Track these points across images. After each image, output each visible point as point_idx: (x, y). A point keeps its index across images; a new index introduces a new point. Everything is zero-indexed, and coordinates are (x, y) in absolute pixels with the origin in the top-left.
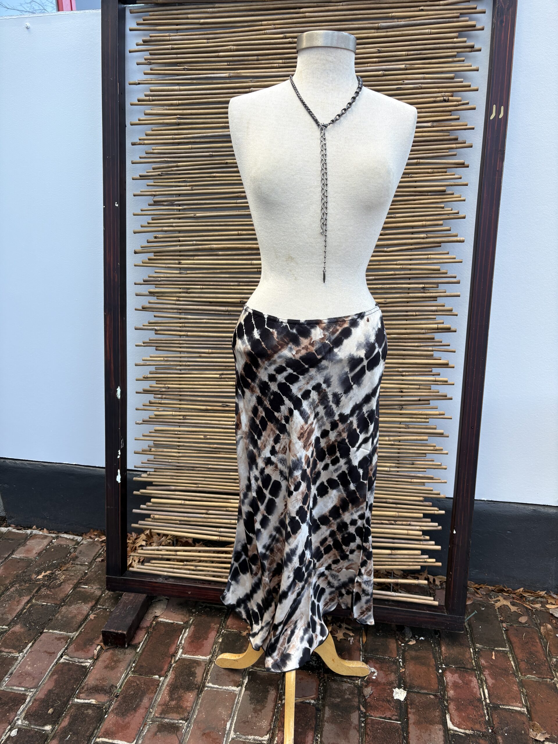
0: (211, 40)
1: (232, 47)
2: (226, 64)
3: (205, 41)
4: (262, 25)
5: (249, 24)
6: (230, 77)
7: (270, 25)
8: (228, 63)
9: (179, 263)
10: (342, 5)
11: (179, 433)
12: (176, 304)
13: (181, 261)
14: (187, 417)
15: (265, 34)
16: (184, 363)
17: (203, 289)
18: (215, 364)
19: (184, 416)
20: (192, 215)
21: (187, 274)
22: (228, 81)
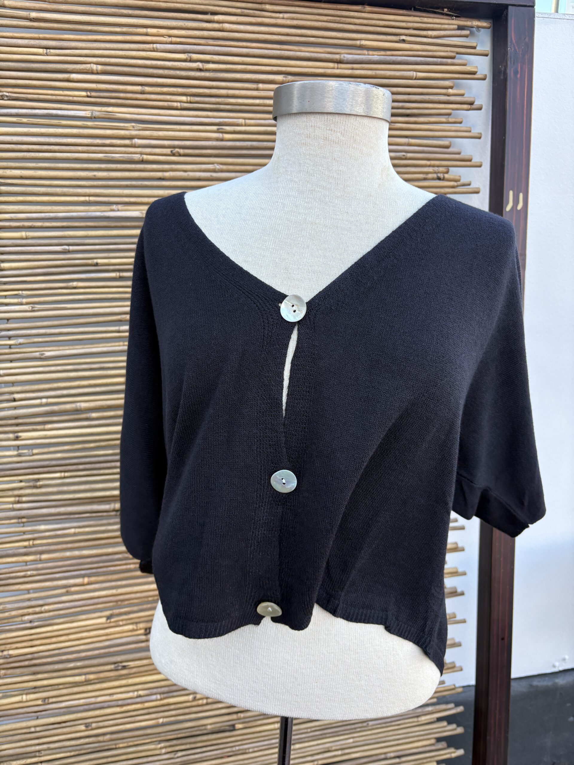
0: (52, 51)
1: (94, 67)
2: (84, 93)
3: (40, 51)
4: (147, 35)
5: (125, 29)
6: (95, 118)
7: (162, 36)
8: (89, 94)
9: (17, 438)
10: (283, 18)
11: (38, 729)
12: (14, 510)
13: (20, 434)
14: (51, 700)
15: (154, 50)
16: (37, 609)
17: (65, 478)
18: (96, 601)
19: (44, 699)
20: (37, 354)
21: (33, 455)
22: (90, 124)
